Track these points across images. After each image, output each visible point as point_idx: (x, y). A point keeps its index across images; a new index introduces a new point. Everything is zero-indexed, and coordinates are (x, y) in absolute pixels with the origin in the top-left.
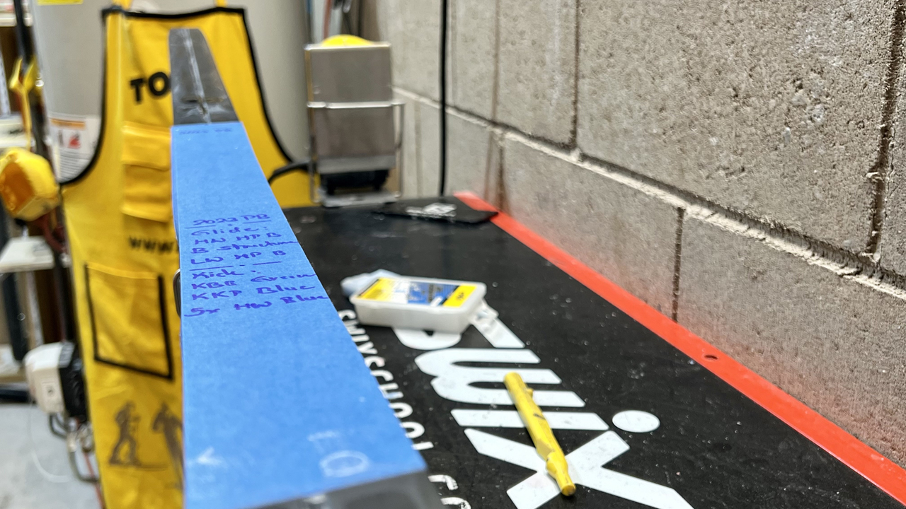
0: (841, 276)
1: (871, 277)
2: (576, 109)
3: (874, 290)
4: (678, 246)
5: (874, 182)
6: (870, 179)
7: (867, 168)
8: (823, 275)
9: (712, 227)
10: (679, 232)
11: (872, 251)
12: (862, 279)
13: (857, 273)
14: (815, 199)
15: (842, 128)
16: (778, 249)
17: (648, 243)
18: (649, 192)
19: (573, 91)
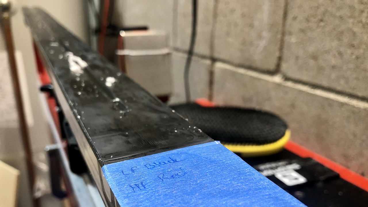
2: (281, 52)
17: (355, 135)
18: (357, 105)
19: (279, 43)
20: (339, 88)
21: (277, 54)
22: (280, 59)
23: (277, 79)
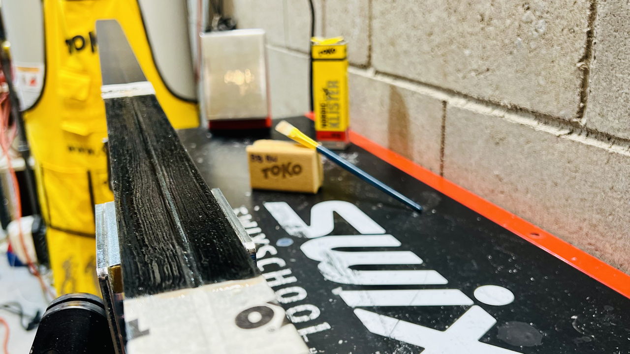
0: (559, 136)
1: (580, 135)
2: (370, 41)
3: (582, 144)
4: (443, 127)
5: (582, 70)
6: (579, 68)
7: (577, 60)
8: (546, 137)
9: (467, 111)
10: (444, 117)
11: (580, 117)
12: (574, 137)
13: (570, 133)
14: (539, 85)
15: (558, 35)
16: (514, 122)
17: (423, 127)
18: (422, 92)
19: (368, 29)
20: (410, 76)
21: (367, 44)
22: (370, 49)
23: (369, 73)
